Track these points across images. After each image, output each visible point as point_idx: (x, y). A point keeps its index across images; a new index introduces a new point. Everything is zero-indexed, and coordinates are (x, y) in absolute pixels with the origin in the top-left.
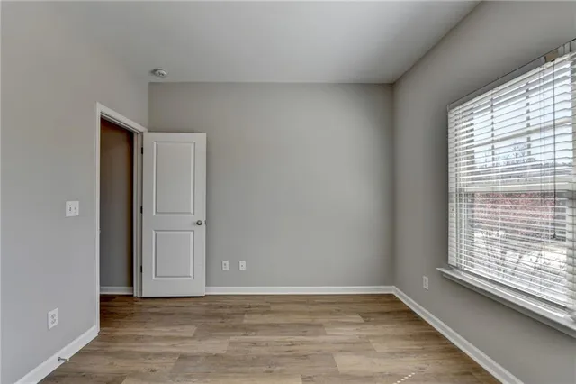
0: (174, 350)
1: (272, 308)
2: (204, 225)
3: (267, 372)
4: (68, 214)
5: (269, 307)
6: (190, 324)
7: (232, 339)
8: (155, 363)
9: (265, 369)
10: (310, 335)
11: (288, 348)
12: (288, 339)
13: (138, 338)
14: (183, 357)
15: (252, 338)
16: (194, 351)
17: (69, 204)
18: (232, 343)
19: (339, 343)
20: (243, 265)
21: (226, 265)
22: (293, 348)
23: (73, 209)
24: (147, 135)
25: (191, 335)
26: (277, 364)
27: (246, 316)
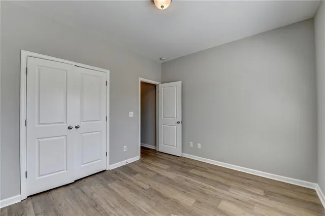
0: (157, 171)
1: (209, 170)
2: (180, 124)
3: (184, 192)
4: (130, 116)
5: (207, 169)
6: (168, 165)
7: (180, 175)
8: (148, 172)
9: (184, 190)
10: (218, 188)
11: (201, 188)
12: (204, 184)
13: (149, 164)
14: (158, 174)
15: (187, 178)
16: (163, 174)
17: (130, 113)
18: (178, 177)
19: (232, 197)
20: (199, 146)
21: (191, 144)
22: (203, 189)
23: (131, 114)
24: (160, 85)
25: (165, 169)
26: (190, 191)
27: (192, 170)
